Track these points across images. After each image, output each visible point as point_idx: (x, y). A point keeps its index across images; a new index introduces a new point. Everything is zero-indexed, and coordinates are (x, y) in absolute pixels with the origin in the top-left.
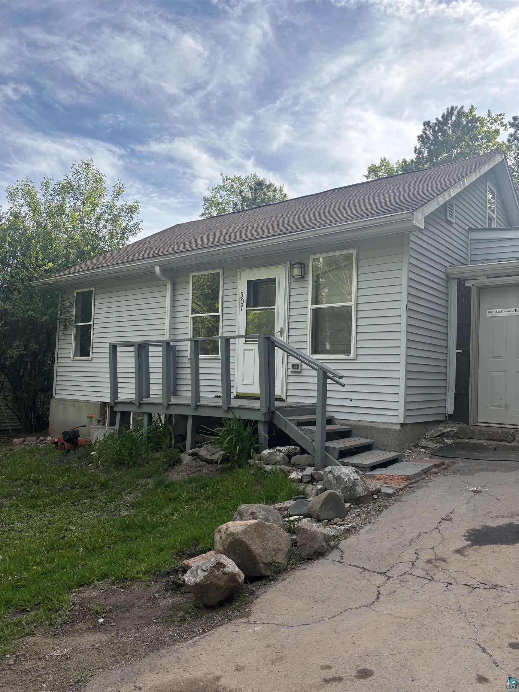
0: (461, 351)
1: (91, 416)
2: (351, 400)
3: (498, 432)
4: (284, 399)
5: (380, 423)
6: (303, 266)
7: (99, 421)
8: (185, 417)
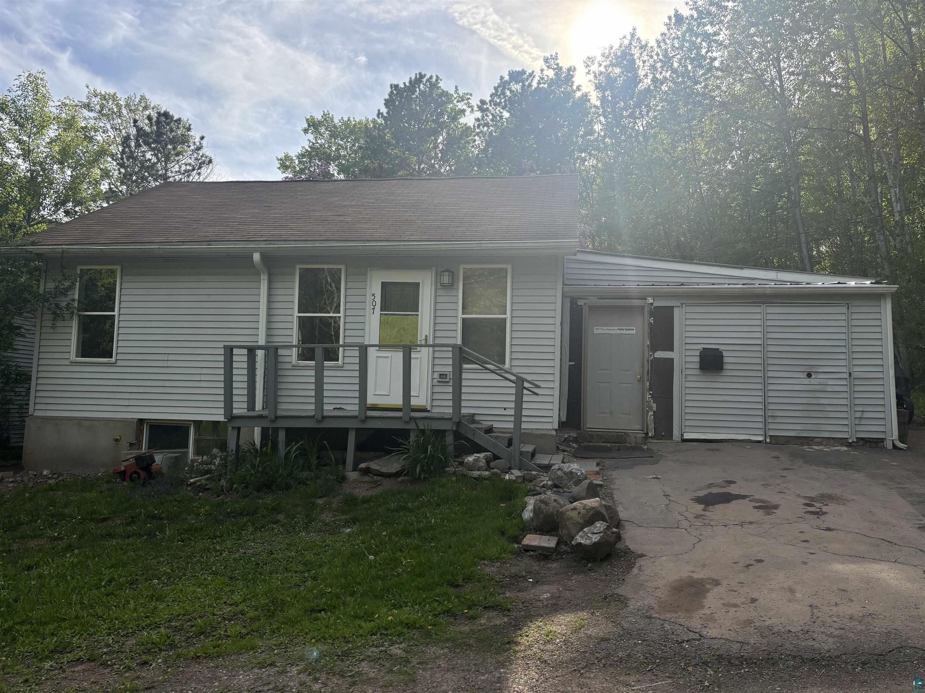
0: (574, 363)
1: (118, 438)
2: (505, 409)
3: (613, 436)
4: (429, 409)
5: (536, 429)
6: (453, 275)
7: (131, 445)
8: (346, 431)
